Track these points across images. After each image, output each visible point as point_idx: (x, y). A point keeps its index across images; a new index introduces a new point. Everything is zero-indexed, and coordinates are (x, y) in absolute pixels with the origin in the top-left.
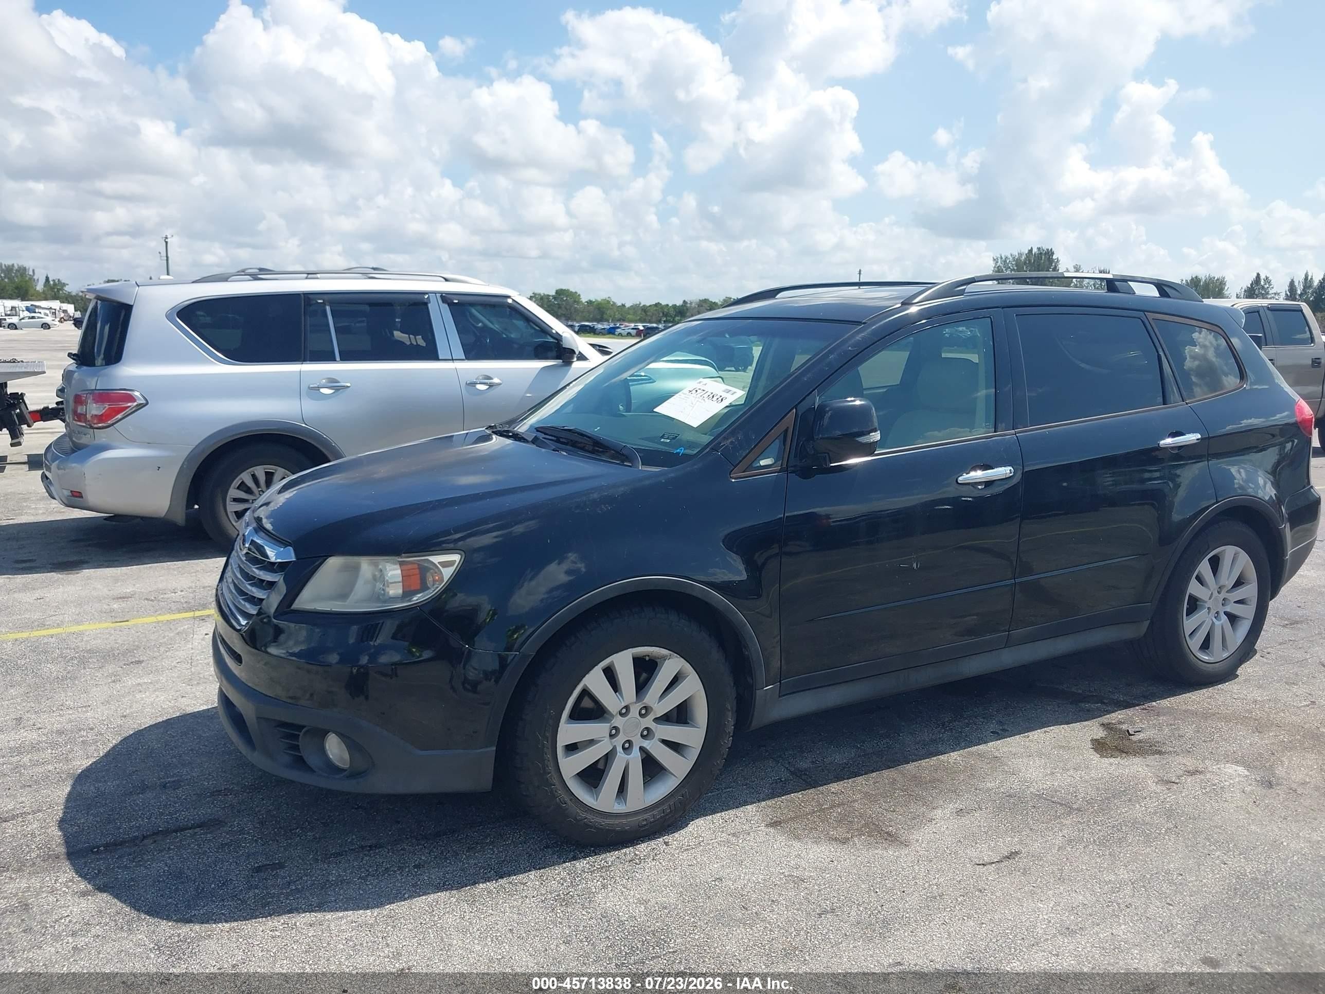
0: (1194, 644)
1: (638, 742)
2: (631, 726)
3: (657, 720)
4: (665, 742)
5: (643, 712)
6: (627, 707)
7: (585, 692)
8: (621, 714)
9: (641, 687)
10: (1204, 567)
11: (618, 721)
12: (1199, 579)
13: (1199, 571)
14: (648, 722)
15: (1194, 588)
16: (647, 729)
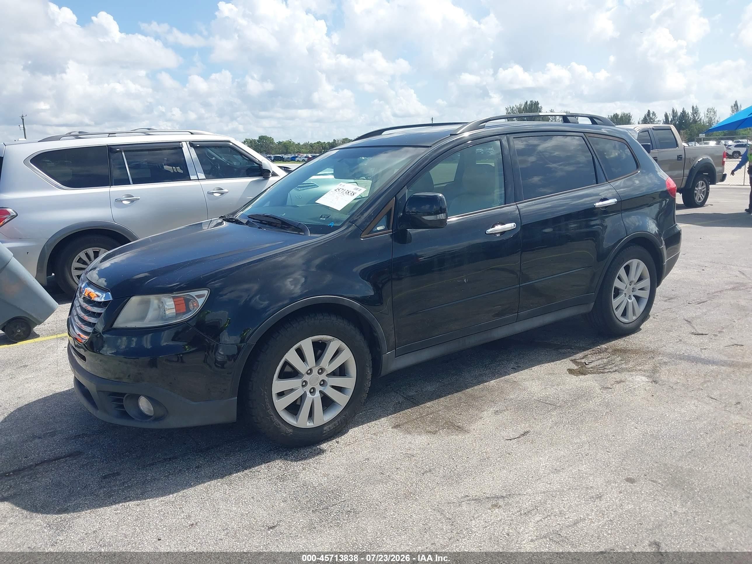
0: (618, 313)
1: (318, 388)
2: (314, 380)
3: (328, 375)
4: (333, 387)
5: (320, 371)
6: (311, 370)
7: (286, 363)
8: (308, 374)
9: (318, 358)
10: (622, 272)
11: (306, 378)
12: (619, 278)
13: (619, 274)
14: (323, 376)
15: (617, 283)
16: (323, 380)
